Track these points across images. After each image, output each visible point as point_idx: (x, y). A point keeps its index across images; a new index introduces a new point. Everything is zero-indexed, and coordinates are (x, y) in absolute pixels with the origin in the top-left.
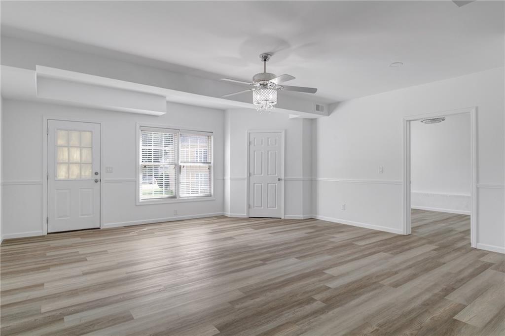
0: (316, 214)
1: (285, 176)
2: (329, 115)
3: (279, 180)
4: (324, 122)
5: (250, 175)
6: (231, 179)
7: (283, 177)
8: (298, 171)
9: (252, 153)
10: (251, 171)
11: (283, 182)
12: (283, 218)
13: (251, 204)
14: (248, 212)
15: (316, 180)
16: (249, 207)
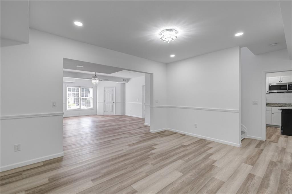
0: (125, 113)
1: (115, 101)
2: (128, 82)
3: (114, 103)
4: (127, 84)
5: (104, 101)
6: (99, 102)
7: (114, 102)
8: (119, 100)
9: (105, 93)
10: (105, 100)
11: (115, 103)
12: (115, 115)
13: (105, 111)
14: (104, 113)
15: (125, 103)
16: (104, 111)
